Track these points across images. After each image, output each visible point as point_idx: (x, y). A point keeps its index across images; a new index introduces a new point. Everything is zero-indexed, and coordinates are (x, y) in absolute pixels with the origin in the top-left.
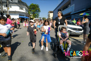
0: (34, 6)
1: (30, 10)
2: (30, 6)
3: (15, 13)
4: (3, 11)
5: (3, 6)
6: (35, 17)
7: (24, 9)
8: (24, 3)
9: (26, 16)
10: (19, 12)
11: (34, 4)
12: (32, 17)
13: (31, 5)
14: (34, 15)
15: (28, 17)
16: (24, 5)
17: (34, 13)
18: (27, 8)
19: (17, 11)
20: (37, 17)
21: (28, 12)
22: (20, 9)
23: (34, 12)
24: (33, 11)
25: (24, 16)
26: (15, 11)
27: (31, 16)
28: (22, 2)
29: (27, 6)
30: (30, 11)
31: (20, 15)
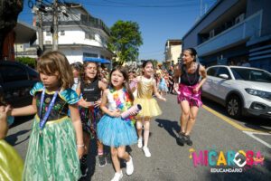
0: (124, 26)
1: (114, 38)
2: (113, 29)
3: (73, 49)
4: (44, 46)
5: (45, 33)
6: (127, 60)
7: (97, 37)
8: (97, 19)
9: (102, 57)
10: (83, 46)
11: (125, 22)
12: (117, 59)
13: (115, 25)
14: (123, 54)
15: (108, 58)
16: (96, 26)
17: (123, 49)
18: (105, 34)
19: (78, 45)
20: (134, 60)
21: (108, 45)
22: (86, 37)
23: (125, 44)
24: (121, 41)
25: (96, 56)
26: (74, 44)
27: (116, 56)
28: (91, 18)
29: (103, 29)
30: (114, 41)
31: (85, 55)
